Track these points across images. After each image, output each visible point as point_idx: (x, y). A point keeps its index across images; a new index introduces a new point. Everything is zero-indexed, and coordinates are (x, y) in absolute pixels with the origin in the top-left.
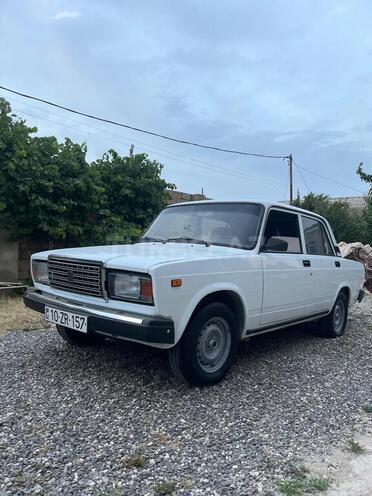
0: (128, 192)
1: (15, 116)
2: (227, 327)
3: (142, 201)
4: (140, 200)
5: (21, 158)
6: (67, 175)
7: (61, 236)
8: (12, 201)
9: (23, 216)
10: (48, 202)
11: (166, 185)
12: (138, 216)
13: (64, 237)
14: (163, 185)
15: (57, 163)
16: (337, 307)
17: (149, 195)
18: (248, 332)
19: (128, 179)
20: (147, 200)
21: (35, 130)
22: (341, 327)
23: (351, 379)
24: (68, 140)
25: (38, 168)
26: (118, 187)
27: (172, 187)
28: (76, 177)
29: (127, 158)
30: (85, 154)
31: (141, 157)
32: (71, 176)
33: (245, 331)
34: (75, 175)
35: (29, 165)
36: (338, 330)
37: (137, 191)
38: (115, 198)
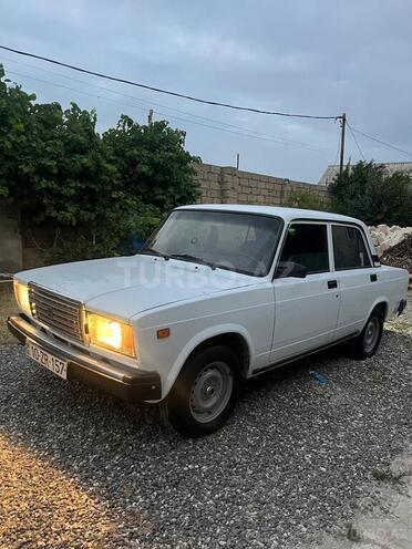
0: (145, 169)
1: (9, 81)
2: (228, 370)
3: (162, 179)
4: (159, 178)
5: (19, 134)
6: (73, 152)
7: (71, 221)
8: (13, 183)
9: (26, 202)
10: (53, 184)
11: (190, 158)
12: (158, 197)
13: (74, 223)
14: (188, 158)
15: (61, 138)
16: (370, 324)
17: (169, 172)
18: (254, 372)
19: (145, 152)
20: (168, 178)
21: (33, 97)
22: (373, 346)
23: (369, 426)
24: (75, 106)
25: (39, 144)
26: (133, 163)
27: (197, 160)
28: (83, 153)
29: (145, 127)
30: (94, 124)
31: (161, 125)
32: (78, 152)
33: (250, 371)
34: (83, 151)
35: (28, 140)
36: (369, 350)
37: (156, 167)
38: (131, 176)
